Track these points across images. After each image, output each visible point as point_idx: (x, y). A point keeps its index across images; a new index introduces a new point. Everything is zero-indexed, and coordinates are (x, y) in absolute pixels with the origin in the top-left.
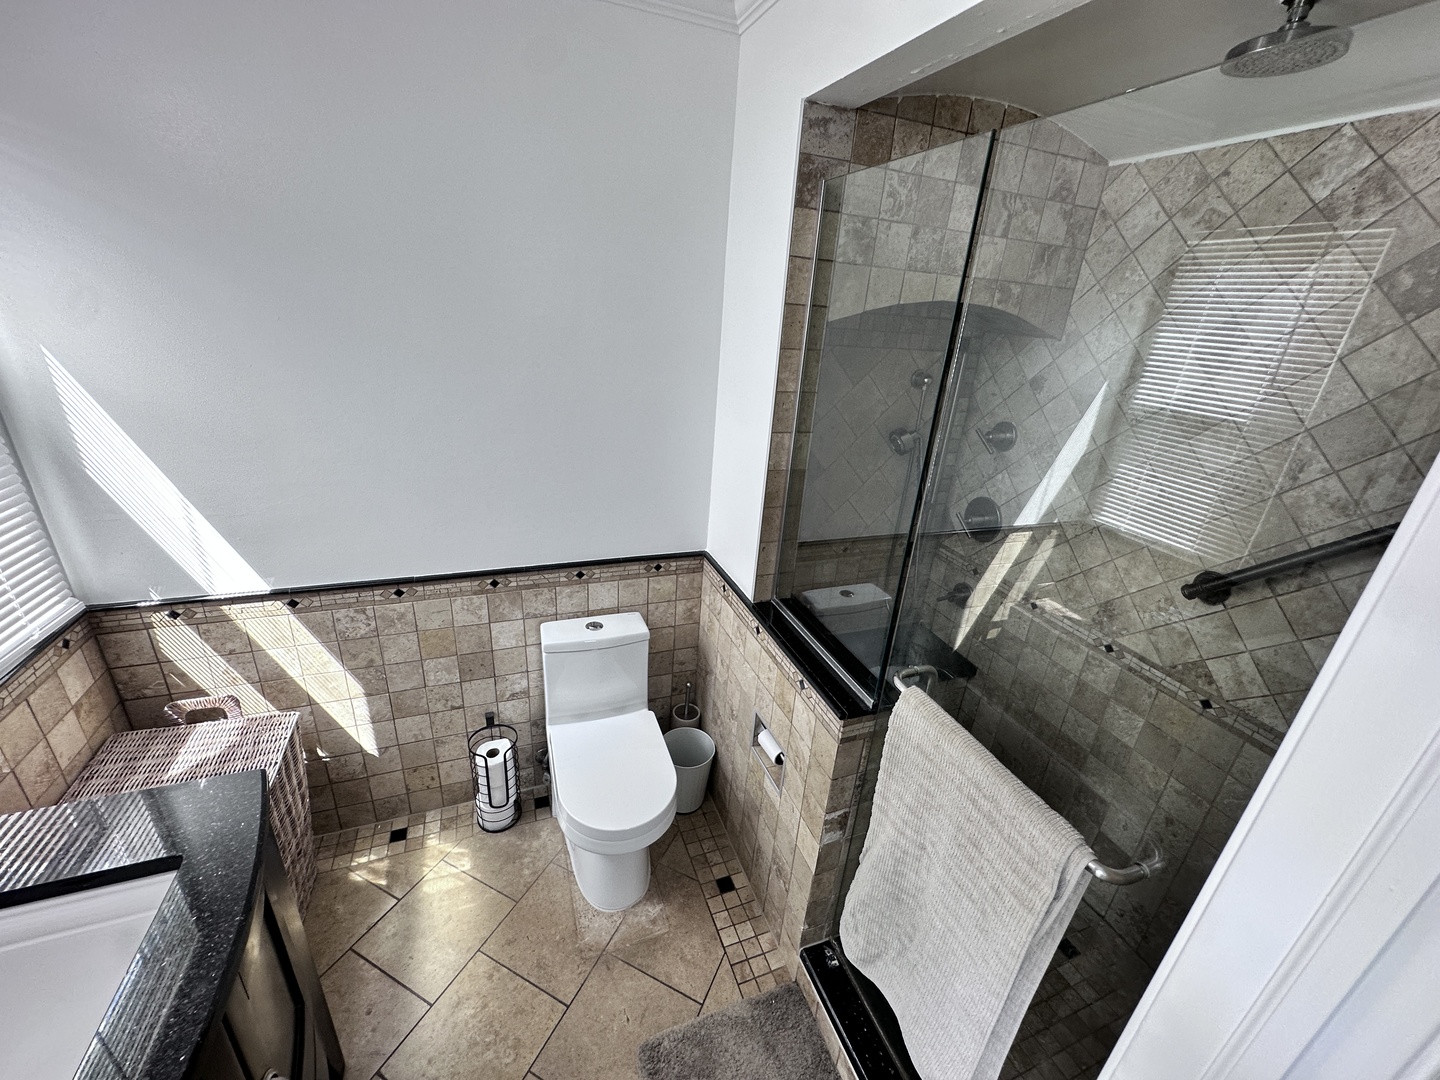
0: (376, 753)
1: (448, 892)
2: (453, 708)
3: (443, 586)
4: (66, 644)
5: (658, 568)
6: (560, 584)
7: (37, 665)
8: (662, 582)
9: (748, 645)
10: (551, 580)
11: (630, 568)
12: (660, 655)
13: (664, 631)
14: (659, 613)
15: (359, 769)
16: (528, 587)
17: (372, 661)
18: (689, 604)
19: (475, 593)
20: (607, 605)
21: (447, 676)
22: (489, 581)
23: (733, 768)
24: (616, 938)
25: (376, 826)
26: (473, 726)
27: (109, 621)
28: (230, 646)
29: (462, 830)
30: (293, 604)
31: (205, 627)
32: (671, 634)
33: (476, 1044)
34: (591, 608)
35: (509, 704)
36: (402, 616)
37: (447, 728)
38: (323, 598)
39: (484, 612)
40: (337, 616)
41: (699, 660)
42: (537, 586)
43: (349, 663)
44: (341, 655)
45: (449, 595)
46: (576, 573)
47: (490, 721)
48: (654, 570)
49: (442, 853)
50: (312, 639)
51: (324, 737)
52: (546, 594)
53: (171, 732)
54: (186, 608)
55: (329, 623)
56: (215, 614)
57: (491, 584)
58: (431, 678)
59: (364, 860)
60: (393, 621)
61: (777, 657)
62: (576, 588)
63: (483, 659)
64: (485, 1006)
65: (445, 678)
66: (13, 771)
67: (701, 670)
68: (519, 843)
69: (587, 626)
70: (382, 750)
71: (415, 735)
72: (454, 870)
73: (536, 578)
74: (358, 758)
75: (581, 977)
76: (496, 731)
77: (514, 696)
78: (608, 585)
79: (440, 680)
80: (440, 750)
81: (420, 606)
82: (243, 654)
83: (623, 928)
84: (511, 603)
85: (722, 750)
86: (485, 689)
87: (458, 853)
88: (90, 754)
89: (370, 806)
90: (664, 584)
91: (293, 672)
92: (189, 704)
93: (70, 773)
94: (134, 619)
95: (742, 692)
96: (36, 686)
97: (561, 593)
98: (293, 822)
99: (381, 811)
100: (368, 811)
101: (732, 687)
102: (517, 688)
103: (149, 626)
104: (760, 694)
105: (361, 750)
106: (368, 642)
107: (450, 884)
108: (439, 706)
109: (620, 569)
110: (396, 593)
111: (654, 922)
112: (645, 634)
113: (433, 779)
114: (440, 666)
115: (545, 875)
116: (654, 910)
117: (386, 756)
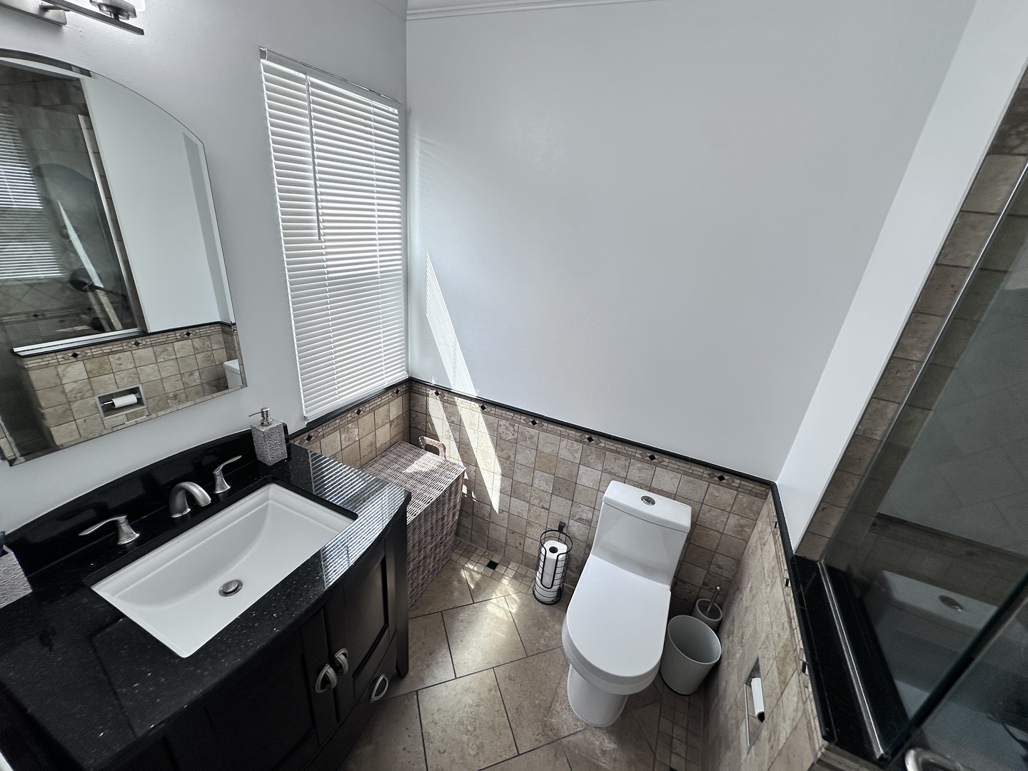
0: (497, 512)
1: (497, 618)
2: (543, 507)
3: (559, 428)
4: (397, 392)
5: (721, 478)
6: (634, 458)
7: (383, 398)
8: (722, 492)
9: (775, 590)
10: (629, 452)
11: (696, 469)
12: (701, 549)
13: (711, 532)
14: (709, 516)
15: (487, 514)
16: (612, 451)
17: (509, 456)
18: (743, 522)
19: (576, 441)
20: (666, 489)
21: (545, 486)
22: (587, 436)
23: (726, 687)
24: (572, 738)
25: (486, 552)
26: (551, 525)
27: (416, 387)
28: (453, 419)
29: (523, 586)
30: (483, 408)
31: (446, 404)
32: (717, 538)
33: (463, 724)
34: (653, 485)
35: (576, 524)
36: (531, 437)
37: (536, 518)
38: (497, 410)
39: (578, 455)
40: (500, 423)
41: (736, 573)
42: (618, 453)
43: (499, 453)
44: (496, 446)
45: (560, 435)
46: (649, 455)
47: (561, 528)
48: (716, 479)
49: (506, 592)
50: (486, 431)
51: (477, 487)
52: (623, 461)
53: (418, 450)
54: (444, 392)
55: (496, 426)
56: (452, 400)
57: (588, 439)
58: (536, 482)
59: (471, 567)
60: (526, 438)
61: (793, 621)
62: (646, 466)
63: (569, 486)
64: (478, 706)
65: (544, 486)
66: (359, 440)
67: (735, 583)
68: (548, 618)
69: (643, 498)
70: (501, 511)
71: (518, 512)
72: (507, 608)
73: (619, 446)
74: (488, 508)
75: (536, 743)
76: (563, 537)
77: (580, 520)
78: (672, 474)
79: (541, 486)
80: (529, 529)
81: (543, 435)
82: (457, 425)
83: (580, 736)
84: (597, 457)
85: (724, 663)
86: (564, 506)
87: (514, 599)
88: (389, 445)
89: (486, 539)
90: (724, 495)
91: (474, 445)
92: (428, 440)
93: (379, 450)
94: (423, 389)
95: (755, 629)
96: (380, 406)
97: (633, 465)
98: (443, 525)
99: (492, 546)
100: (485, 541)
101: (749, 617)
102: (584, 516)
103: (427, 395)
104: (767, 643)
105: (491, 505)
106: (510, 444)
107: (501, 614)
108: (536, 502)
109: (686, 465)
110: (532, 422)
111: (604, 753)
112: (685, 527)
113: (520, 544)
114: (543, 478)
115: (551, 652)
116: (609, 745)
117: (501, 515)
